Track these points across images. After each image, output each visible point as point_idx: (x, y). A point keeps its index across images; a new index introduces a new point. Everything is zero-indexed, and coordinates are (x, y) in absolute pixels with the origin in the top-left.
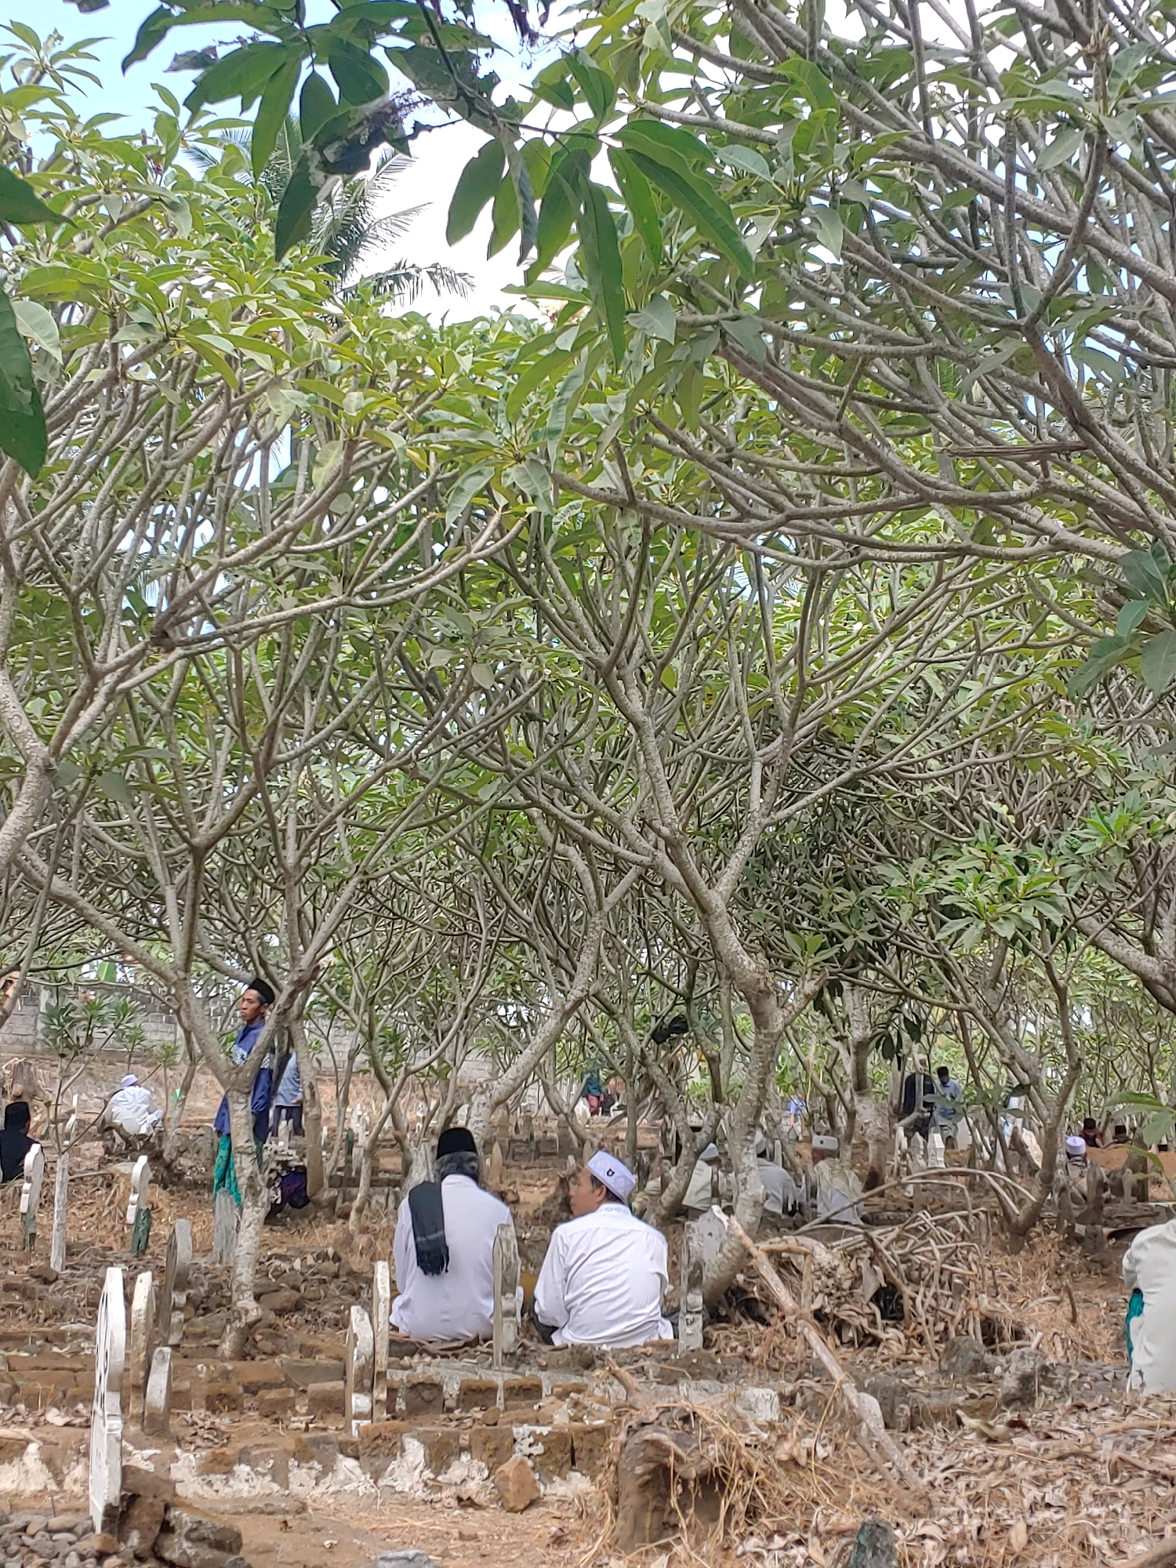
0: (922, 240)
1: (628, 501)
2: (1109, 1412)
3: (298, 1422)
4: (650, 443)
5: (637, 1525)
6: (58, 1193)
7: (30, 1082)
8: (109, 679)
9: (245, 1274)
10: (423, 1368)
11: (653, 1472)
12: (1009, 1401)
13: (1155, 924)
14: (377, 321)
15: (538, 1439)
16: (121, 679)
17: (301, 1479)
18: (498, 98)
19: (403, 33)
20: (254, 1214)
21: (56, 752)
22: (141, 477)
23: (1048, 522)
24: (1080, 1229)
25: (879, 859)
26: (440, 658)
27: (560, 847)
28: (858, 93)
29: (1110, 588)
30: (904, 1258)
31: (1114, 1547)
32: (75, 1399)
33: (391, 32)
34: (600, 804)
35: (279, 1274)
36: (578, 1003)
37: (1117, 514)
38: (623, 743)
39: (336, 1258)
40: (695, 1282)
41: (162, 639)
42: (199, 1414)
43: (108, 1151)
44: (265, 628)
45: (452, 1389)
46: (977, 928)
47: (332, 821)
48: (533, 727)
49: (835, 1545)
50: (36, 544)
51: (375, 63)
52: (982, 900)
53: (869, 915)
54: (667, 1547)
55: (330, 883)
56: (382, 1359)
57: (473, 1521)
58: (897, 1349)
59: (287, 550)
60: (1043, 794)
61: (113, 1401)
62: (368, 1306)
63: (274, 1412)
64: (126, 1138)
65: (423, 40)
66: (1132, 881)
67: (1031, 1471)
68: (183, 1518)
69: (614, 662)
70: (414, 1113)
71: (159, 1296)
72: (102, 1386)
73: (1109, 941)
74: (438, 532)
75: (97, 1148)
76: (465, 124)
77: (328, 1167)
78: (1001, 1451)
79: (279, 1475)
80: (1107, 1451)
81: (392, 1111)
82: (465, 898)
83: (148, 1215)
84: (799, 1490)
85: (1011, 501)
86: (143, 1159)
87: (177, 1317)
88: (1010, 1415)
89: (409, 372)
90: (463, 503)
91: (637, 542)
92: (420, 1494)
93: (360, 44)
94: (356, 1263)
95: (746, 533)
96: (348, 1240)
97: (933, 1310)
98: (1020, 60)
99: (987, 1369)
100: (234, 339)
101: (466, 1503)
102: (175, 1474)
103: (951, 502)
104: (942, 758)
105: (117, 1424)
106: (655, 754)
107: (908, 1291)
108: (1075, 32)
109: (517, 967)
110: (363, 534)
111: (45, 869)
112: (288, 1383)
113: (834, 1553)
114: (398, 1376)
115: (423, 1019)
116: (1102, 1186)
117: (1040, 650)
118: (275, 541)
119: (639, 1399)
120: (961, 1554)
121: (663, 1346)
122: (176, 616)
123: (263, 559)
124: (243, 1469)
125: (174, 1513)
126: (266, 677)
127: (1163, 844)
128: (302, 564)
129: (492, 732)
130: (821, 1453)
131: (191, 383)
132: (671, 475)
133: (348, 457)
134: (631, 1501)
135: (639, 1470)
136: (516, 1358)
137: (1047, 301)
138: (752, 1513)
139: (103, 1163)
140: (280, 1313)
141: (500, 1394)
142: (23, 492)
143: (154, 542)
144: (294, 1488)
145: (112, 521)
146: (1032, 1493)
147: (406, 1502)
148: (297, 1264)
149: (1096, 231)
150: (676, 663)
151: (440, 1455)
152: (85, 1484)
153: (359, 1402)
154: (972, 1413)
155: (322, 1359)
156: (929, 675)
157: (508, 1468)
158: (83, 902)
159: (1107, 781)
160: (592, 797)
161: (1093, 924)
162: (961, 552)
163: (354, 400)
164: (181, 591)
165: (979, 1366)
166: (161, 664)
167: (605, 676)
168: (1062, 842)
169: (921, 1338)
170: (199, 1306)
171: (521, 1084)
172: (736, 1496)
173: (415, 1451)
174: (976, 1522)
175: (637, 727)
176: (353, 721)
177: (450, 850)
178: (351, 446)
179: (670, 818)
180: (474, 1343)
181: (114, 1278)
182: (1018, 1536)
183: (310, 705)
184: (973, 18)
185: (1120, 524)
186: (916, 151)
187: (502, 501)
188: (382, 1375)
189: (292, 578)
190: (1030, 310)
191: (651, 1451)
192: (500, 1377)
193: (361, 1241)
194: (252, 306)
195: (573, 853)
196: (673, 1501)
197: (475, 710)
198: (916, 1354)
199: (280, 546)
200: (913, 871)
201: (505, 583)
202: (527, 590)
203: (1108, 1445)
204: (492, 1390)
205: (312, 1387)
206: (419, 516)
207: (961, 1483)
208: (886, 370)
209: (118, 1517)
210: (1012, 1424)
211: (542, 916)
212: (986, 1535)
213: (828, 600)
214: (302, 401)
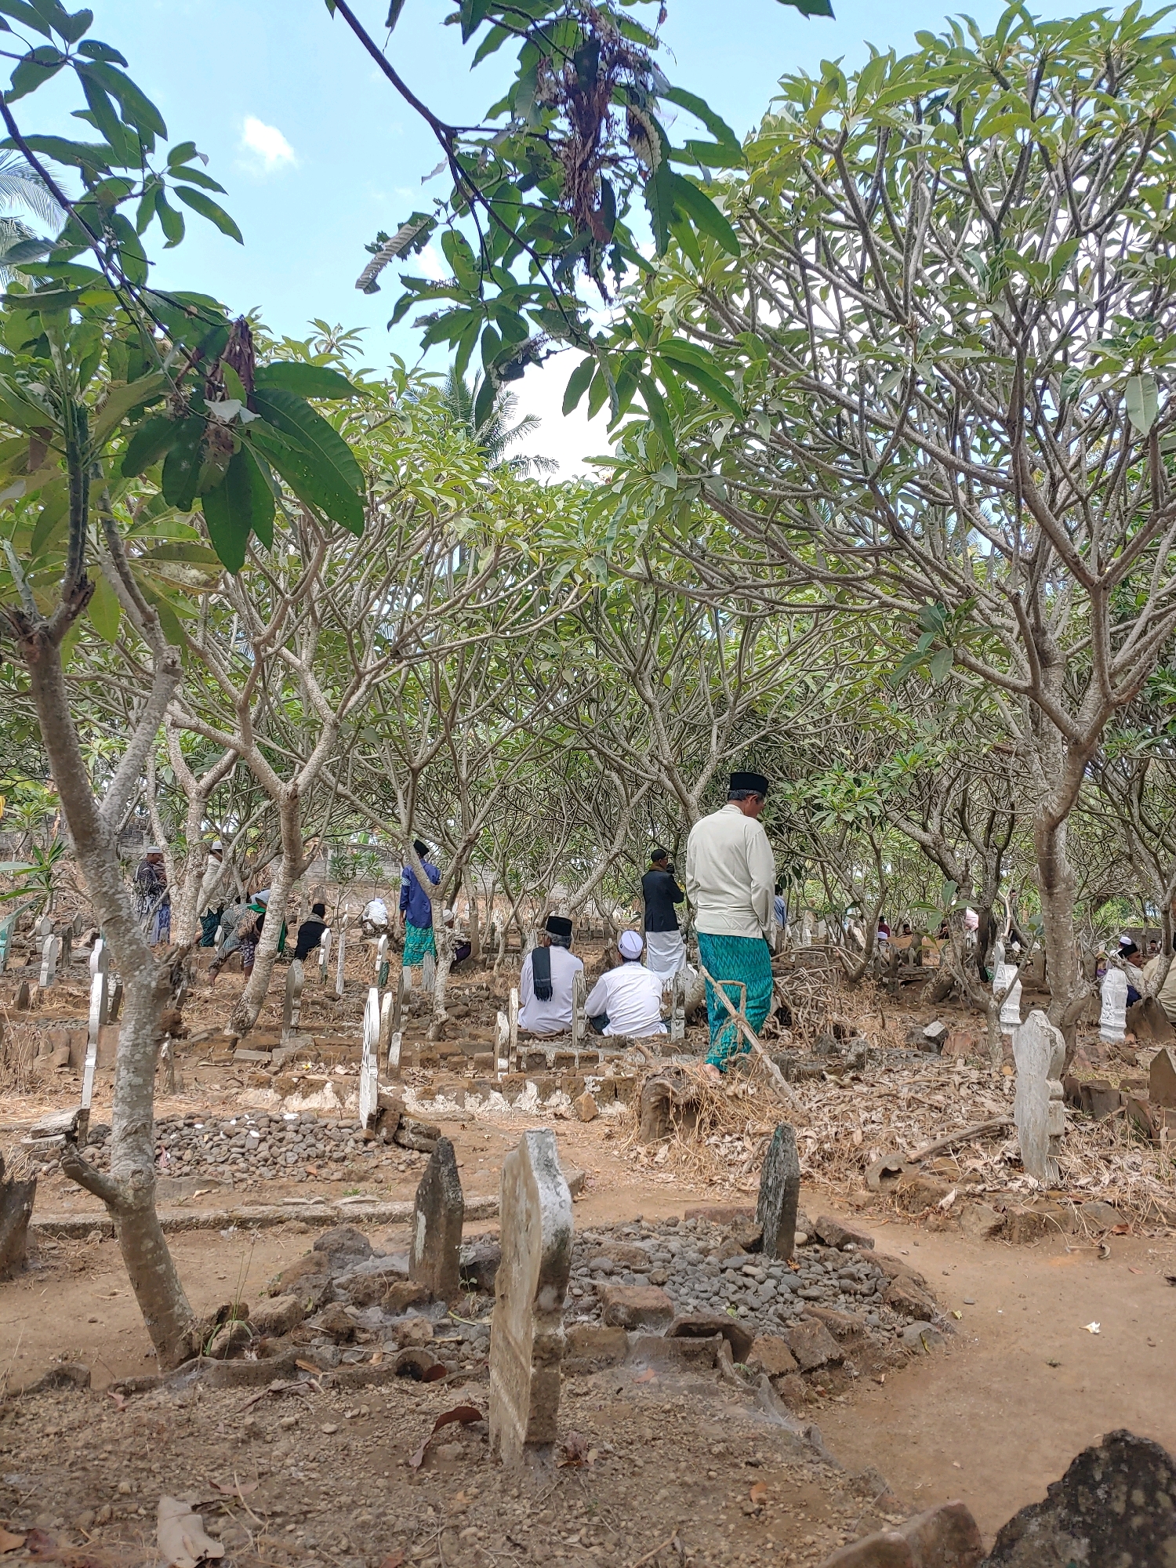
0: (810, 436)
1: (649, 579)
2: (906, 1073)
3: (469, 1074)
4: (659, 547)
5: (651, 1128)
6: (340, 954)
7: (323, 897)
8: (368, 677)
9: (440, 996)
10: (536, 1046)
11: (660, 1101)
12: (851, 1067)
13: (929, 816)
14: (513, 483)
15: (597, 1083)
16: (374, 678)
17: (471, 1103)
18: (593, 333)
19: (537, 302)
20: (444, 964)
21: (340, 716)
22: (385, 567)
23: (878, 591)
24: (885, 980)
25: (779, 779)
26: (545, 667)
27: (607, 772)
28: (778, 352)
29: (914, 626)
30: (792, 993)
31: (909, 1143)
32: (350, 1060)
33: (530, 300)
34: (630, 748)
35: (458, 997)
36: (616, 855)
37: (917, 587)
38: (642, 714)
39: (488, 989)
40: (681, 1002)
41: (396, 654)
42: (416, 1069)
43: (365, 933)
44: (451, 651)
45: (551, 1057)
46: (833, 816)
47: (485, 756)
48: (593, 706)
49: (759, 1141)
50: (329, 603)
51: (522, 319)
52: (836, 801)
53: (774, 809)
54: (668, 1141)
55: (483, 791)
56: (514, 1040)
57: (563, 1126)
58: (788, 1041)
59: (463, 607)
60: (869, 744)
61: (373, 1059)
62: (507, 1012)
63: (456, 1068)
64: (374, 926)
65: (549, 305)
66: (917, 793)
67: (864, 1104)
68: (410, 1122)
69: (638, 671)
70: (527, 915)
71: (395, 1006)
72: (366, 1051)
73: (904, 825)
74: (544, 598)
75: (359, 932)
76: (575, 350)
77: (482, 942)
78: (847, 1093)
79: (460, 1101)
80: (905, 1093)
81: (515, 914)
82: (555, 801)
83: (387, 965)
84: (738, 1112)
85: (858, 579)
86: (384, 937)
87: (404, 1018)
88: (851, 1074)
89: (530, 510)
90: (559, 579)
91: (652, 602)
92: (535, 1112)
93: (513, 308)
94: (498, 991)
95: (712, 597)
96: (493, 981)
97: (808, 1020)
98: (865, 337)
99: (837, 1051)
100: (437, 490)
101: (559, 1117)
102: (405, 1099)
103: (825, 580)
104: (814, 724)
105: (375, 1071)
106: (660, 721)
107: (794, 1010)
108: (898, 319)
109: (583, 837)
110: (502, 600)
111: (334, 780)
112: (463, 1053)
113: (758, 1145)
114: (522, 1050)
115: (532, 866)
116: (897, 957)
117: (870, 664)
118: (457, 602)
119: (652, 1062)
120: (826, 1146)
121: (664, 1037)
122: (403, 642)
123: (450, 612)
124: (440, 1098)
125: (405, 1119)
126: (451, 679)
127: (935, 772)
128: (471, 616)
129: (572, 707)
130: (751, 1092)
131: (412, 516)
132: (671, 566)
133: (497, 555)
134: (648, 1116)
135: (653, 1100)
136: (584, 1042)
137: (881, 467)
138: (714, 1124)
139: (362, 939)
140: (458, 1017)
141: (577, 1060)
142: (322, 575)
143: (392, 604)
144: (468, 1108)
145: (369, 590)
146: (864, 1115)
147: (527, 1116)
148: (467, 992)
149: (907, 429)
150: (670, 672)
151: (545, 1091)
152: (357, 1104)
153: (502, 1063)
154: (830, 1073)
155: (481, 1041)
156: (809, 680)
157: (582, 1098)
158: (353, 798)
159: (905, 737)
160: (625, 744)
161: (895, 815)
162: (830, 608)
163: (500, 524)
164: (405, 630)
165: (833, 1049)
166: (395, 670)
167: (634, 678)
168: (880, 770)
169: (801, 1035)
170: (415, 1014)
171: (584, 900)
172: (704, 1114)
173: (532, 1089)
174: (834, 1129)
175: (650, 706)
176: (497, 702)
177: (547, 775)
178: (499, 548)
179: (668, 755)
180: (562, 1033)
181: (373, 993)
182: (857, 1137)
183: (474, 694)
184: (841, 313)
185: (917, 592)
186: (809, 384)
187: (579, 580)
188: (514, 1049)
189: (465, 624)
190: (871, 473)
191: (659, 1089)
192: (577, 1051)
193: (500, 981)
194: (444, 474)
195: (614, 776)
196: (671, 1117)
197: (562, 698)
198: (798, 1043)
199: (459, 605)
200: (798, 786)
201: (579, 627)
202: (591, 631)
203: (905, 1090)
204: (573, 1058)
205: (477, 1055)
206: (534, 590)
207: (826, 1109)
208: (790, 507)
209: (375, 1121)
210: (853, 1079)
211: (596, 810)
212: (840, 1136)
213: (754, 638)
214: (472, 524)
